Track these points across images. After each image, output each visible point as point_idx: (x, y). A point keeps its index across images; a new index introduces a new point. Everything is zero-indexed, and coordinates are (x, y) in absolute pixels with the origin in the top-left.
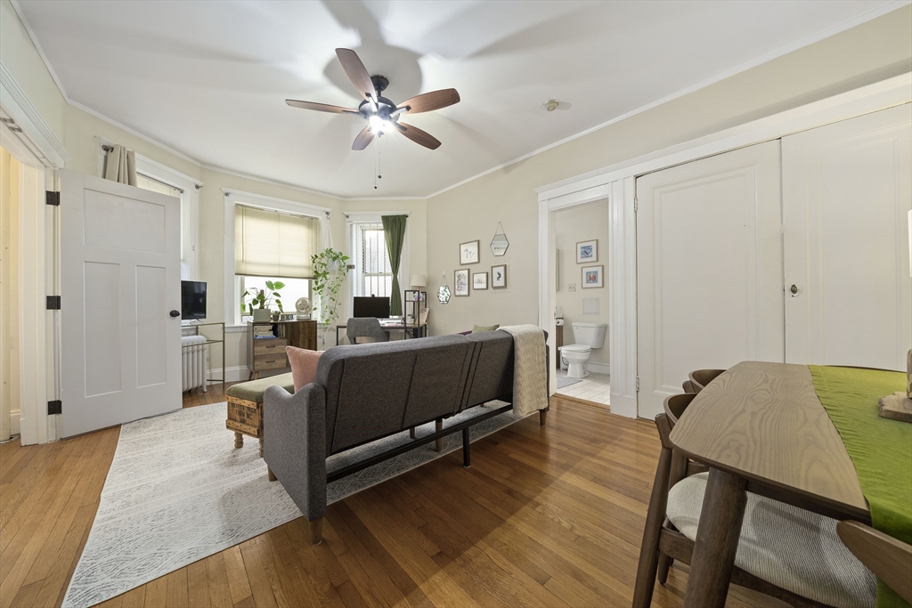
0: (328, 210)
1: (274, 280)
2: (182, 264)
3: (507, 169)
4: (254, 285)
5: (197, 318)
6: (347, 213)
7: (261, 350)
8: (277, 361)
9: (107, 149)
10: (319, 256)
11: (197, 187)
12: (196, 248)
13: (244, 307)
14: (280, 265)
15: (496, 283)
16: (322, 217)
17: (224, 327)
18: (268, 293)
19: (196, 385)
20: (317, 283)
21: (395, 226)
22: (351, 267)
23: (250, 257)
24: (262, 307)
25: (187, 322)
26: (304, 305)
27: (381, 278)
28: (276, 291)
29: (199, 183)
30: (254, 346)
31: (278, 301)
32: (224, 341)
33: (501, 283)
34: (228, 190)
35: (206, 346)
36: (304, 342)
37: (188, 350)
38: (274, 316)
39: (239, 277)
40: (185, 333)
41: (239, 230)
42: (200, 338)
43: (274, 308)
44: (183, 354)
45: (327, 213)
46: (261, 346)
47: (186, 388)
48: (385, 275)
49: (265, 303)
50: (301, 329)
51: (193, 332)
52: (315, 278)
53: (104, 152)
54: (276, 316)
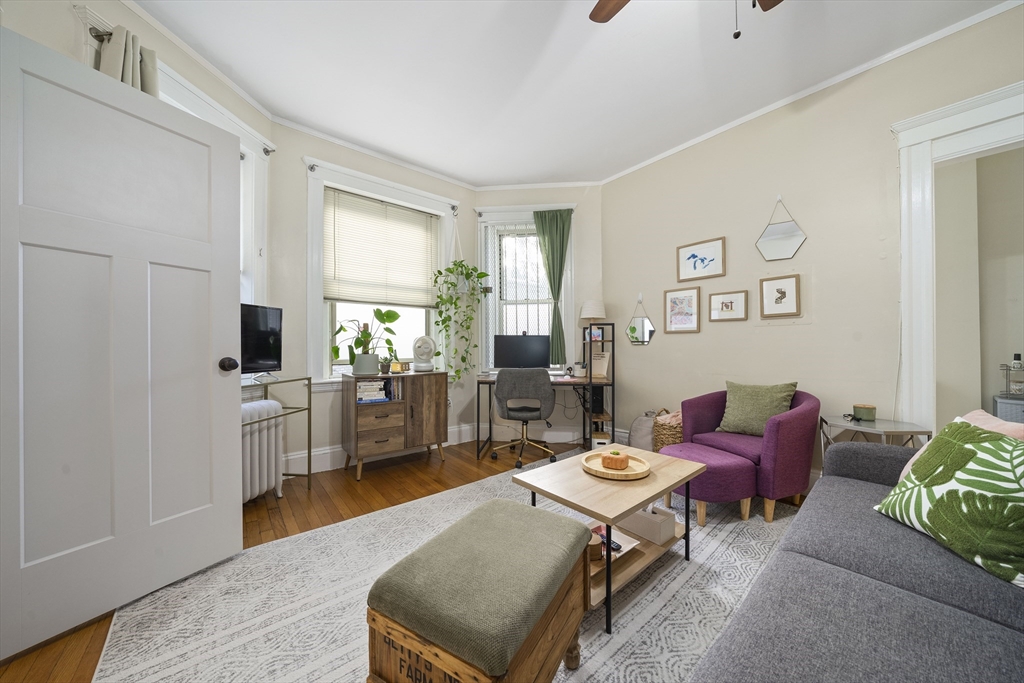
0: (455, 203)
1: (384, 309)
2: (243, 279)
3: (797, 106)
4: (352, 317)
5: (268, 369)
6: (478, 209)
7: (368, 422)
8: (391, 439)
9: (101, 37)
10: (444, 272)
11: (267, 152)
12: (265, 253)
13: (336, 351)
14: (387, 286)
15: (771, 308)
16: (444, 213)
17: (309, 386)
18: (377, 328)
19: (265, 488)
20: (441, 313)
21: (554, 226)
22: (487, 290)
23: (345, 272)
24: (366, 352)
25: (250, 379)
26: (424, 349)
27: (533, 308)
28: (388, 325)
29: (271, 146)
30: (357, 416)
31: (389, 342)
32: (309, 409)
33: (789, 305)
34: (314, 161)
35: (281, 419)
36: (429, 407)
37: (252, 428)
38: (382, 366)
39: (329, 303)
40: (247, 395)
41: (329, 229)
42: (270, 405)
43: (383, 353)
44: (243, 436)
45: (453, 208)
46: (367, 415)
47: (248, 497)
48: (538, 302)
49: (370, 346)
50: (425, 387)
51: (260, 393)
52: (437, 306)
53: (95, 43)
54: (386, 366)
